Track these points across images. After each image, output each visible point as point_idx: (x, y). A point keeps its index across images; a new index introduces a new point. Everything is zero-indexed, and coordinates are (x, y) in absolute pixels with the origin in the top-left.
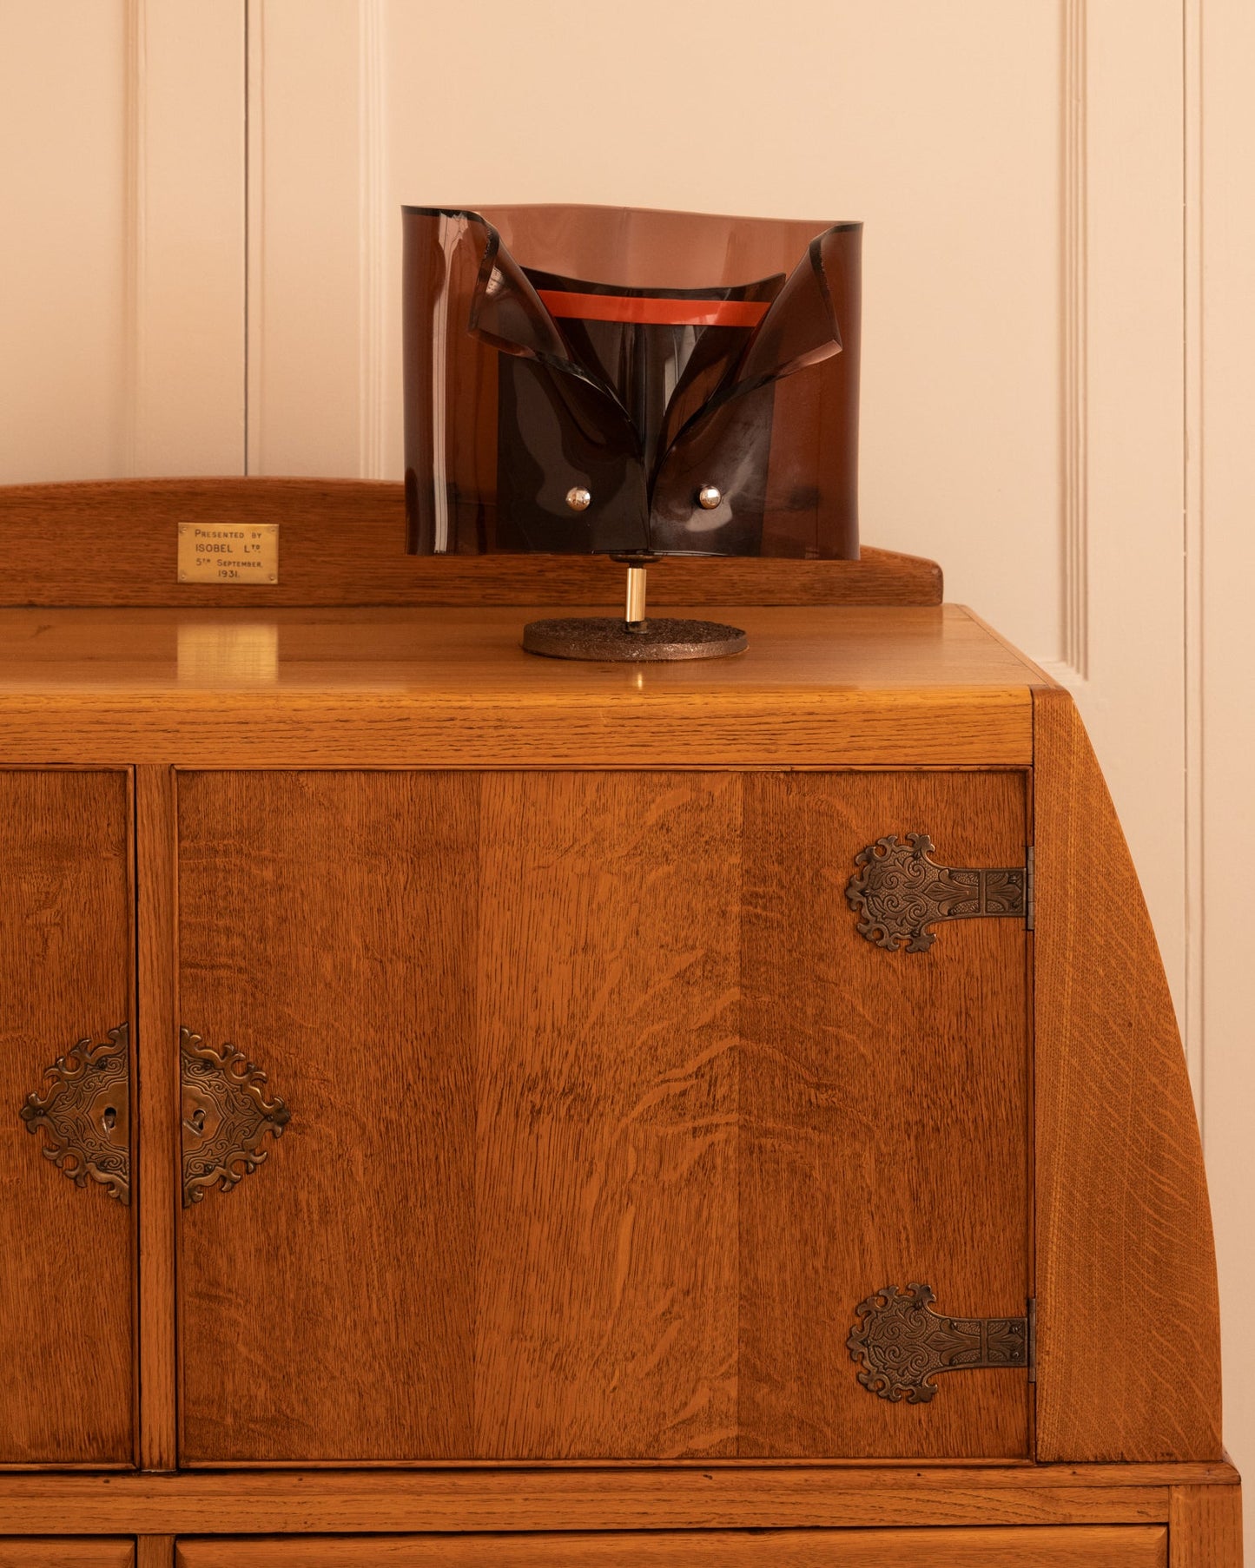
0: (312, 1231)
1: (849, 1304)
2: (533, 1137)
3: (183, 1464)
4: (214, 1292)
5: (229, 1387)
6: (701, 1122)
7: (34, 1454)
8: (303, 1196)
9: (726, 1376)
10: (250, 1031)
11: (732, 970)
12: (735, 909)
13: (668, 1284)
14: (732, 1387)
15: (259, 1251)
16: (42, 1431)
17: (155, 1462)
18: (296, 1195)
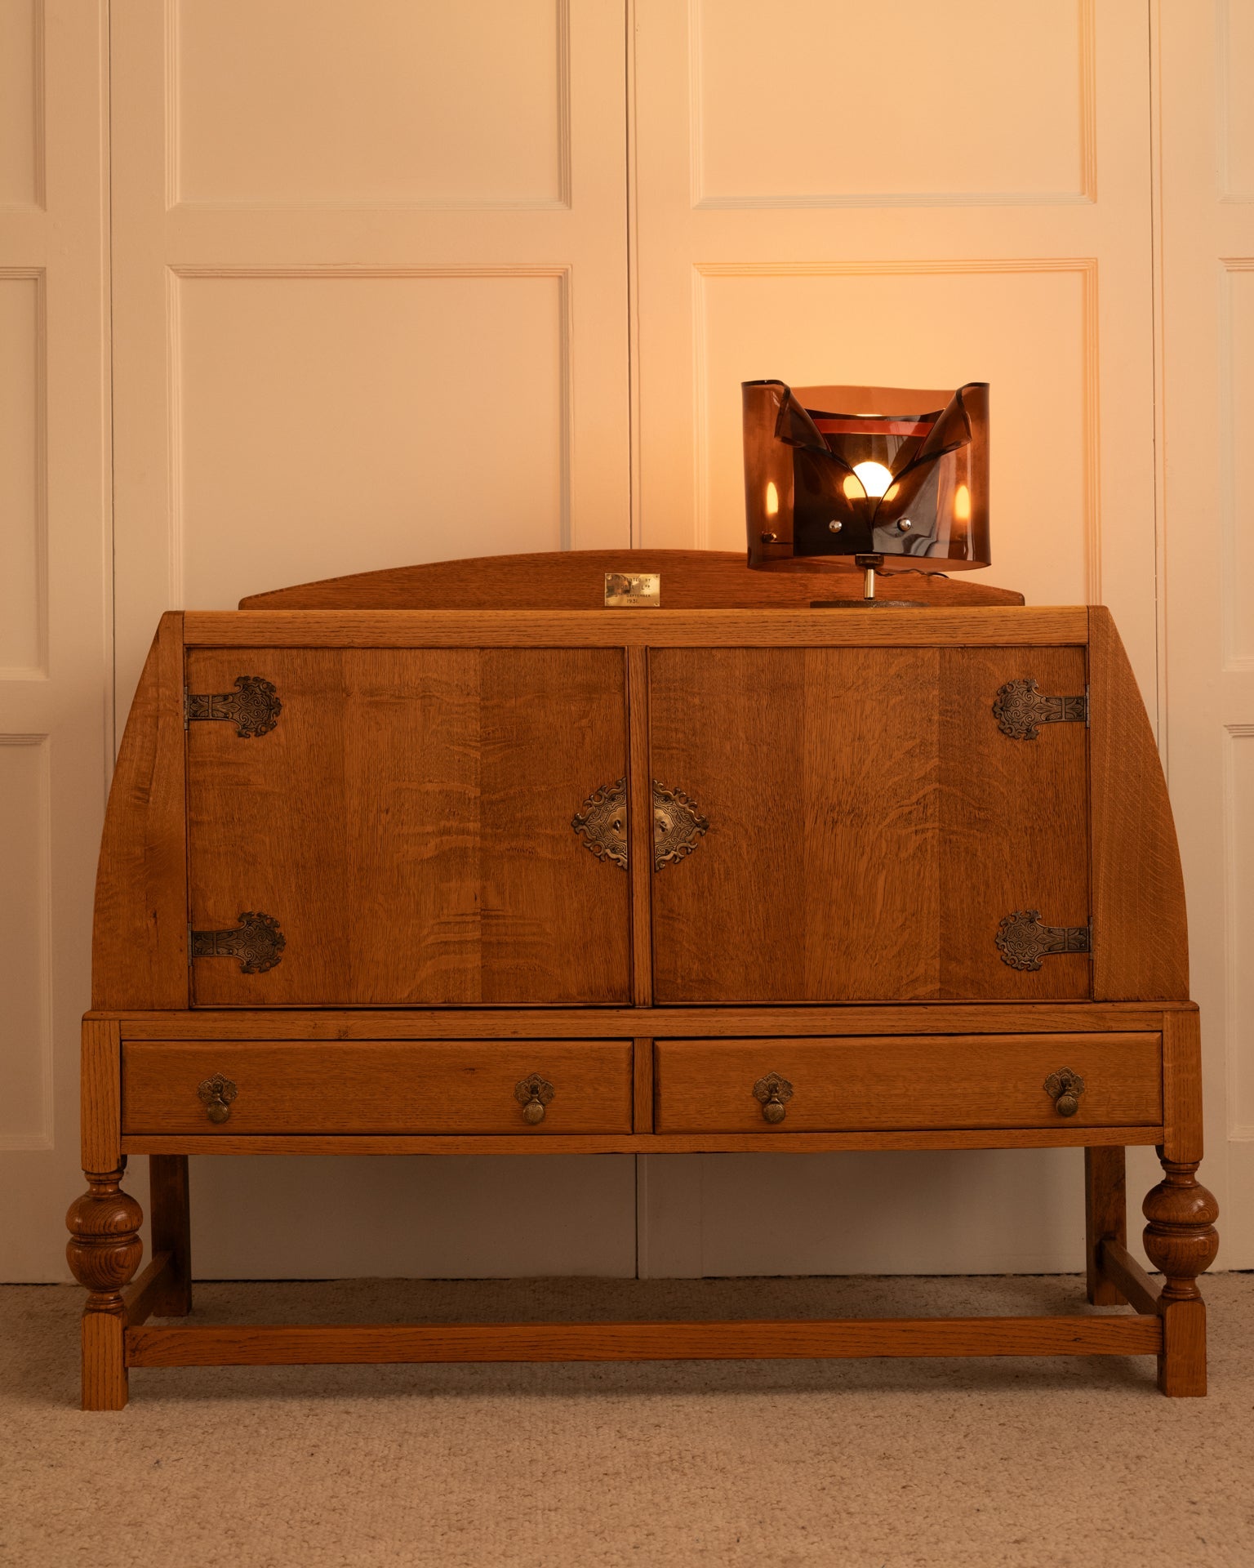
0: (721, 884)
1: (996, 921)
2: (833, 836)
3: (656, 1003)
4: (671, 915)
5: (679, 963)
6: (920, 827)
7: (580, 998)
8: (716, 866)
9: (934, 957)
10: (688, 781)
11: (935, 749)
12: (936, 717)
13: (903, 910)
14: (937, 963)
15: (694, 894)
16: (584, 987)
17: (642, 1002)
18: (712, 865)
